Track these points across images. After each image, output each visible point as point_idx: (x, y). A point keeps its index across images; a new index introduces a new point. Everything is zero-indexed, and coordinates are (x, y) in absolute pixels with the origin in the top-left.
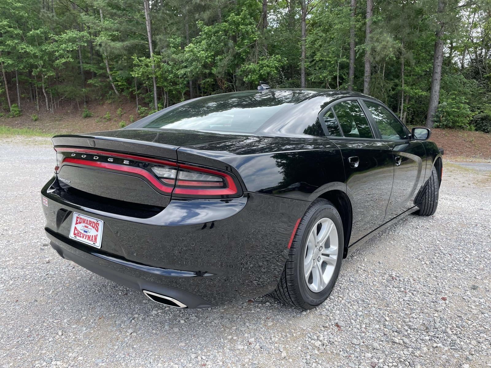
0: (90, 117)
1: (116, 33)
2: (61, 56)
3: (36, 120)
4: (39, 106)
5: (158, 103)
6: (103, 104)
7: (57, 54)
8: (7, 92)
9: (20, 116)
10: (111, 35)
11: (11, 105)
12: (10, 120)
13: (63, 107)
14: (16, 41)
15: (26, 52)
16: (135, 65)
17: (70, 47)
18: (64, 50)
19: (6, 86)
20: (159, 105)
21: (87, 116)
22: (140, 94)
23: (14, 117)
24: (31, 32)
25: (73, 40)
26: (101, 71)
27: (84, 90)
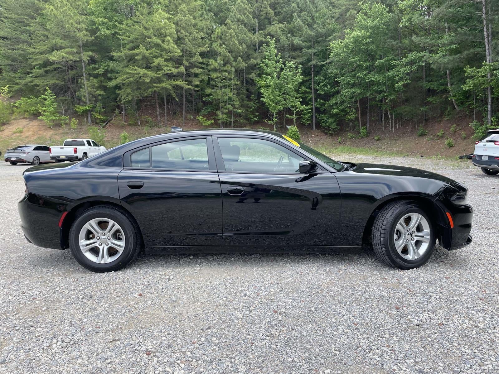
0: (425, 135)
1: (454, 46)
2: (401, 79)
3: (378, 140)
4: (384, 127)
5: (492, 116)
6: (440, 121)
7: (396, 78)
8: (360, 117)
9: (367, 136)
10: (448, 50)
11: (362, 127)
12: (358, 140)
13: (404, 127)
14: (364, 73)
15: (371, 81)
16: (468, 77)
17: (408, 69)
18: (403, 73)
19: (359, 111)
20: (492, 119)
21: (422, 135)
22: (476, 107)
23: (362, 137)
24: (377, 62)
25: (412, 63)
26: (442, 87)
27: (422, 108)
